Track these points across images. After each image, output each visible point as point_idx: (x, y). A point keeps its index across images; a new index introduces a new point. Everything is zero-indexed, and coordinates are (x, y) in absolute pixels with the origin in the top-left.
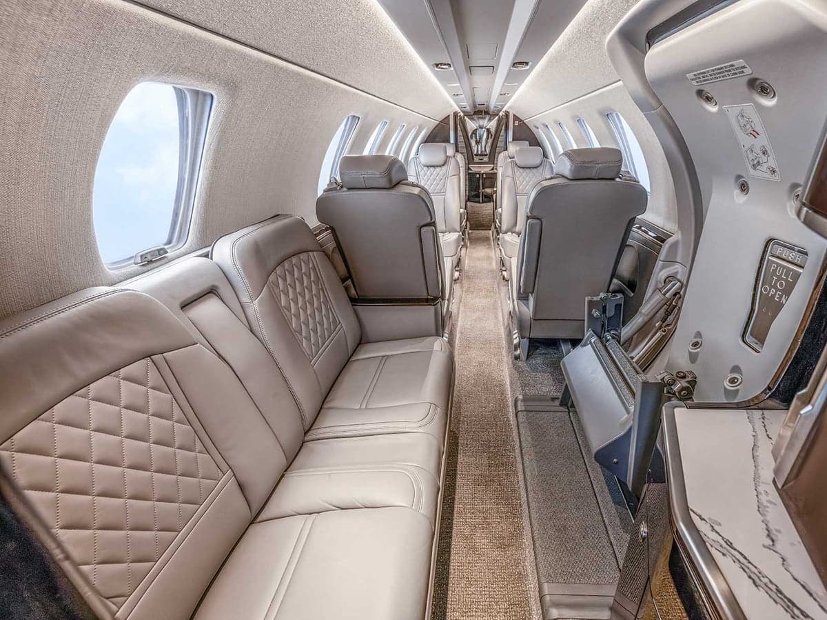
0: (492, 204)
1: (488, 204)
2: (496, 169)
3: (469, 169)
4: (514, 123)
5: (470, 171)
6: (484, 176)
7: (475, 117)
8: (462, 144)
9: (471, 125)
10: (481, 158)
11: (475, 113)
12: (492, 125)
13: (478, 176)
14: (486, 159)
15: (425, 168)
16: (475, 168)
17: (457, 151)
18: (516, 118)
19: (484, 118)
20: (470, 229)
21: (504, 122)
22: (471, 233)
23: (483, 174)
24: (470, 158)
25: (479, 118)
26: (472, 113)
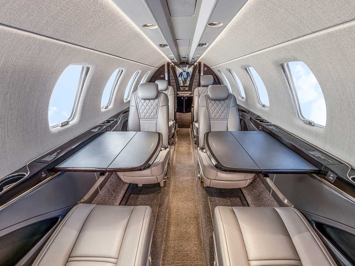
0: (190, 113)
1: (188, 113)
2: (193, 94)
3: (177, 94)
4: (204, 69)
5: (178, 96)
6: (186, 98)
7: (181, 66)
8: (173, 81)
9: (179, 70)
10: (184, 88)
11: (181, 64)
12: (190, 70)
13: (182, 98)
14: (187, 89)
15: (143, 101)
16: (181, 94)
17: (169, 84)
18: (205, 66)
19: (186, 66)
20: (178, 128)
21: (198, 68)
22: (179, 130)
23: (185, 97)
24: (178, 88)
25: (183, 66)
26: (179, 64)
